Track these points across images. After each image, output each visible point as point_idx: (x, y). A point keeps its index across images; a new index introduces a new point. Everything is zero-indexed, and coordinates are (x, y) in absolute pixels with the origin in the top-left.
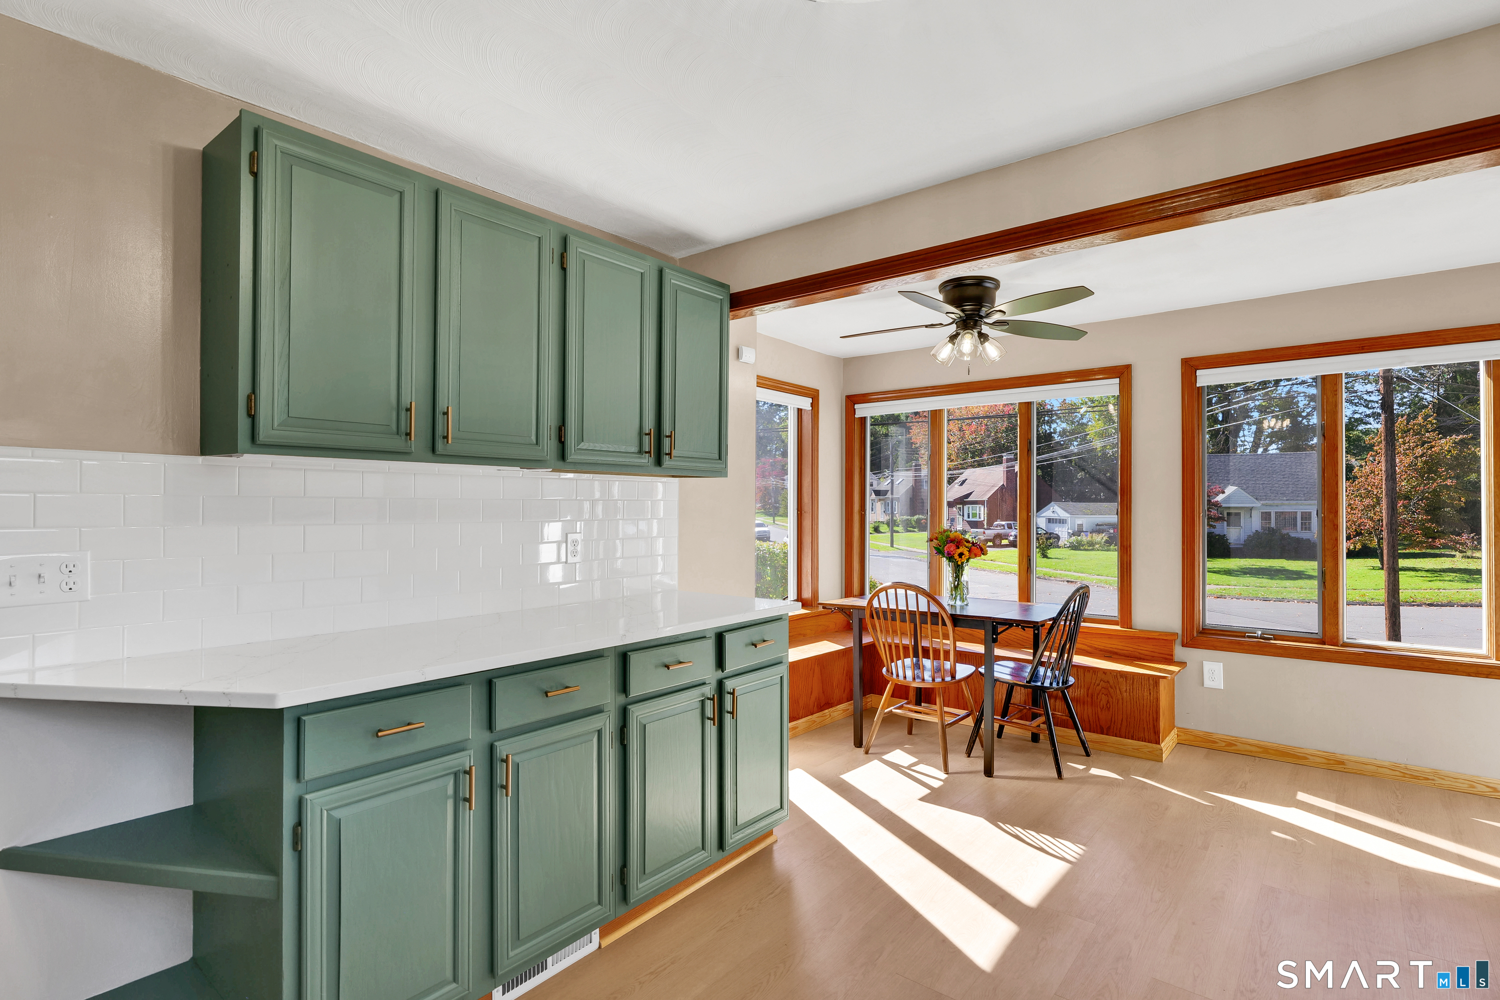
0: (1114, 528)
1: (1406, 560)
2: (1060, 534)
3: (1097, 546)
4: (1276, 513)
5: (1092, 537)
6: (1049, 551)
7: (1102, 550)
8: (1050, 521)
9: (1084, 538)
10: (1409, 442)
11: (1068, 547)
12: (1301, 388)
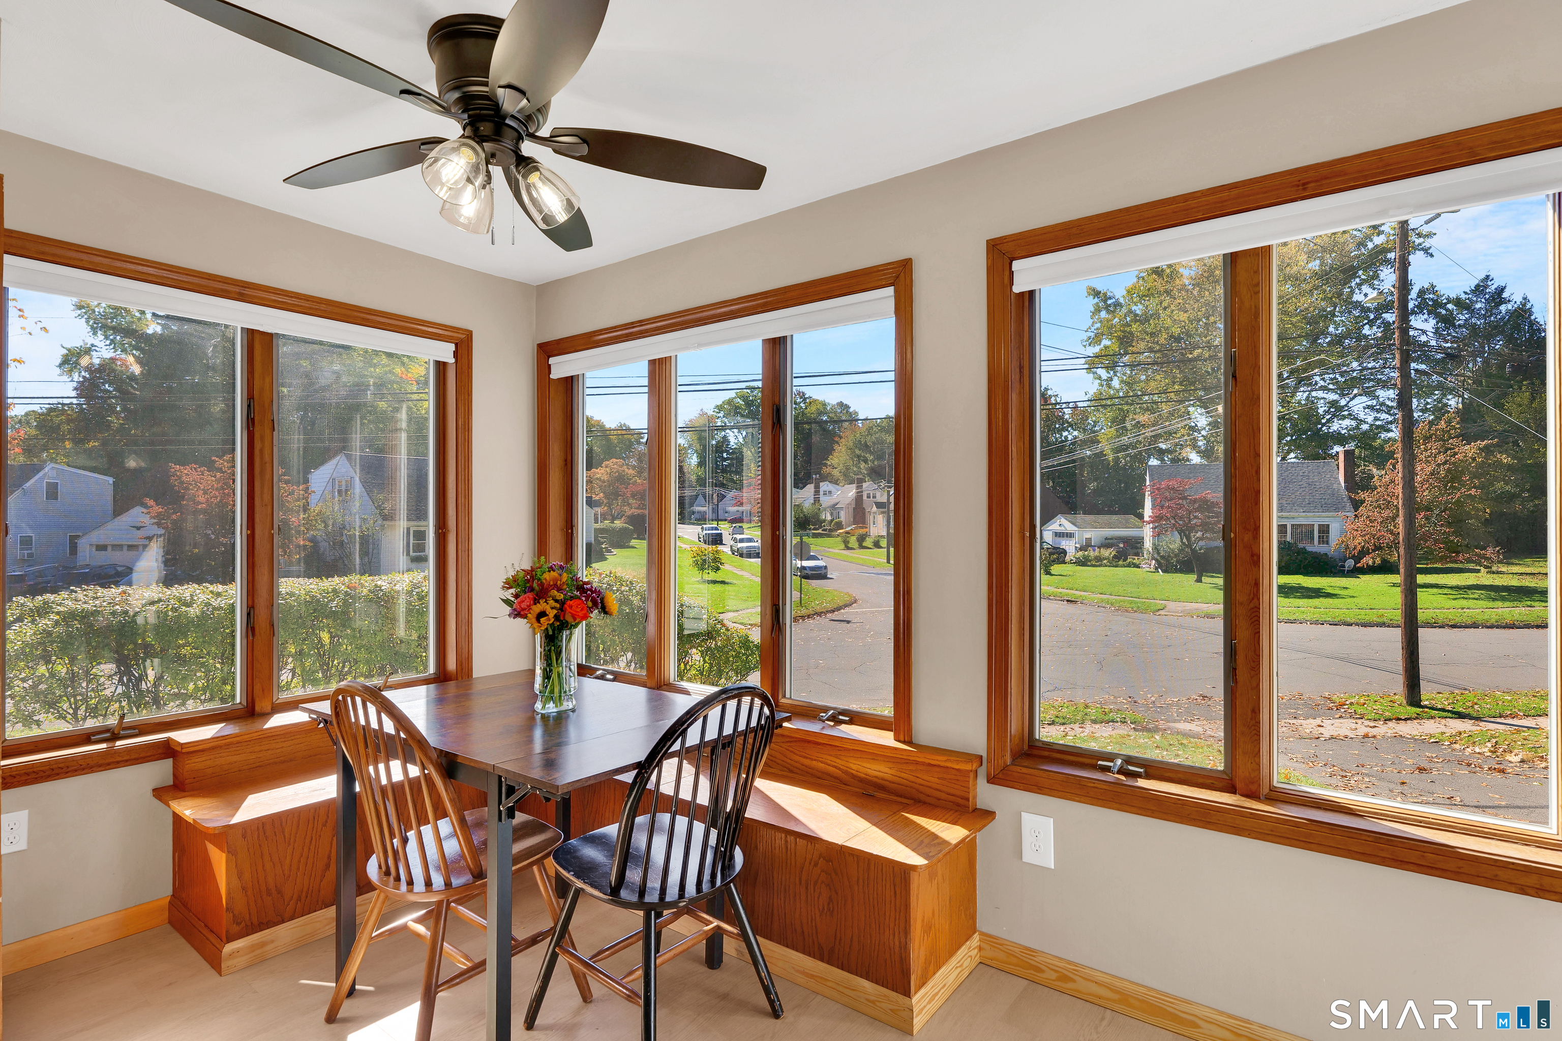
0: (1124, 543)
1: (1428, 576)
2: (1067, 549)
3: (1105, 561)
4: (1293, 525)
5: (1100, 552)
6: (1052, 568)
7: (1109, 566)
8: (1058, 535)
9: (1092, 553)
10: (1431, 448)
11: (1074, 563)
12: (1320, 394)
